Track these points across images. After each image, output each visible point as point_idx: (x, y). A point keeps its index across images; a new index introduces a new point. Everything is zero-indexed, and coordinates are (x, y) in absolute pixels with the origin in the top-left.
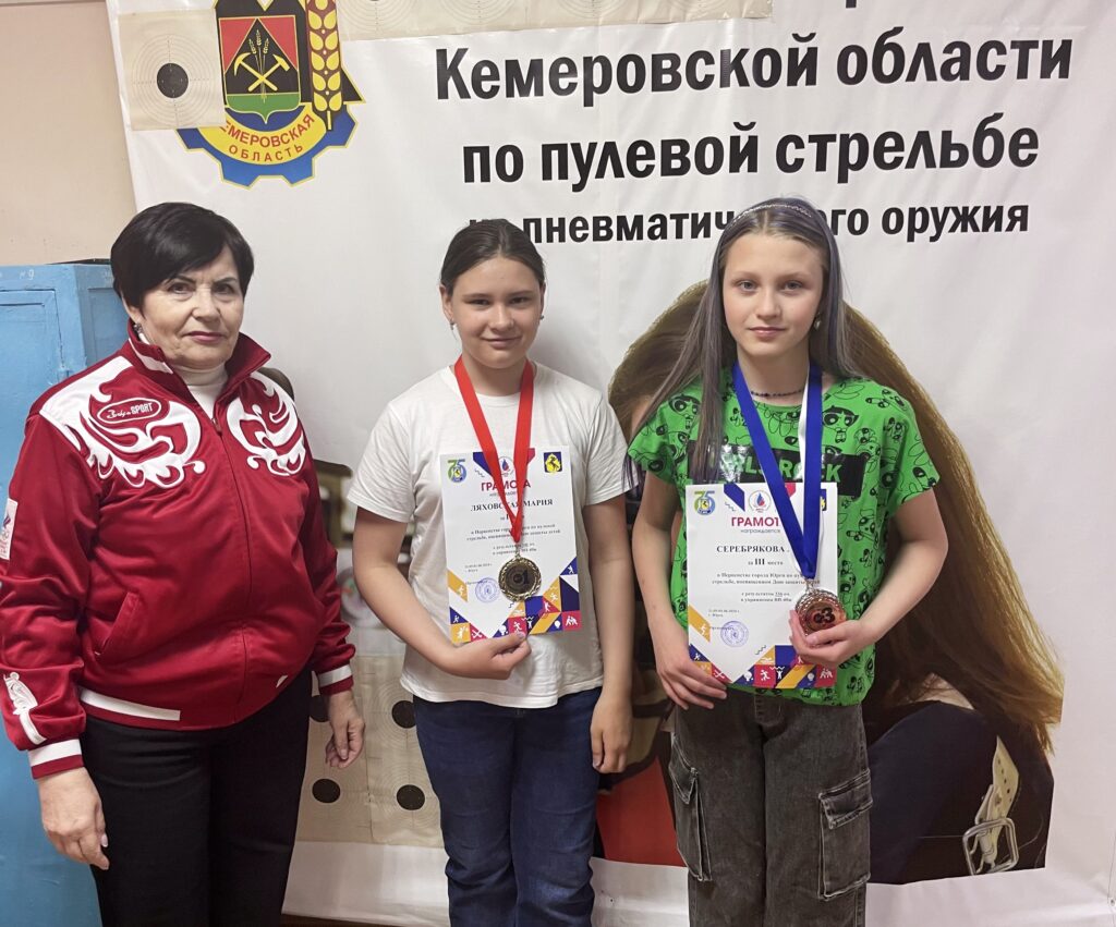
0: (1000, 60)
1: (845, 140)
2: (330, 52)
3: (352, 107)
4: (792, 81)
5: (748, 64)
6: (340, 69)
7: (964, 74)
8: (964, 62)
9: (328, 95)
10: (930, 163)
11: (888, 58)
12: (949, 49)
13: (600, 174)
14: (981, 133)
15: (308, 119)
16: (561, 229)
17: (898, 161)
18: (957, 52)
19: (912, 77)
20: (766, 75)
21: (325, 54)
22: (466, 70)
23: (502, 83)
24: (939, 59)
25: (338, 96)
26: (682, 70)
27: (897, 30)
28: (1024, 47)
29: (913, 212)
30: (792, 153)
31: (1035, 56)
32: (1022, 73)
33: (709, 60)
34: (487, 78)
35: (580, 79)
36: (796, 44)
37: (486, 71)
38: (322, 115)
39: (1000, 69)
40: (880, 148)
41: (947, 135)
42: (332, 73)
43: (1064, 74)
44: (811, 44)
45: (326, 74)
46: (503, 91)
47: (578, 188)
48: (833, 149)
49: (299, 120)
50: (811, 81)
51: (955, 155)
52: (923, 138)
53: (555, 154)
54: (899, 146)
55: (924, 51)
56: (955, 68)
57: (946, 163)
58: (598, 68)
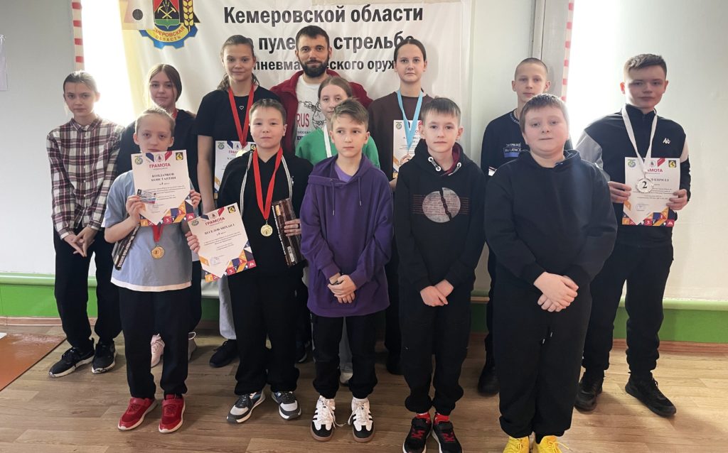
0: (401, 15)
1: (355, 39)
2: (190, 7)
3: (197, 24)
4: (337, 21)
5: (323, 15)
6: (193, 12)
7: (390, 19)
8: (389, 15)
9: (189, 20)
10: (381, 47)
11: (366, 14)
12: (385, 11)
13: (278, 48)
14: (396, 37)
15: (182, 28)
16: (266, 65)
17: (371, 46)
18: (387, 12)
19: (374, 20)
20: (329, 18)
21: (188, 7)
22: (234, 14)
23: (246, 18)
24: (382, 15)
25: (192, 21)
26: (303, 16)
27: (368, 5)
28: (408, 11)
29: (376, 62)
30: (339, 43)
31: (412, 13)
32: (408, 18)
33: (311, 13)
34: (241, 17)
35: (270, 18)
36: (338, 9)
37: (240, 15)
38: (187, 27)
39: (401, 18)
40: (366, 43)
41: (386, 38)
42: (190, 14)
43: (421, 19)
44: (343, 9)
45: (188, 14)
46: (246, 20)
47: (271, 52)
48: (351, 42)
49: (179, 28)
50: (343, 21)
51: (388, 45)
52: (378, 39)
53: (263, 41)
54: (371, 42)
55: (377, 12)
56: (387, 17)
57: (386, 47)
58: (276, 15)
